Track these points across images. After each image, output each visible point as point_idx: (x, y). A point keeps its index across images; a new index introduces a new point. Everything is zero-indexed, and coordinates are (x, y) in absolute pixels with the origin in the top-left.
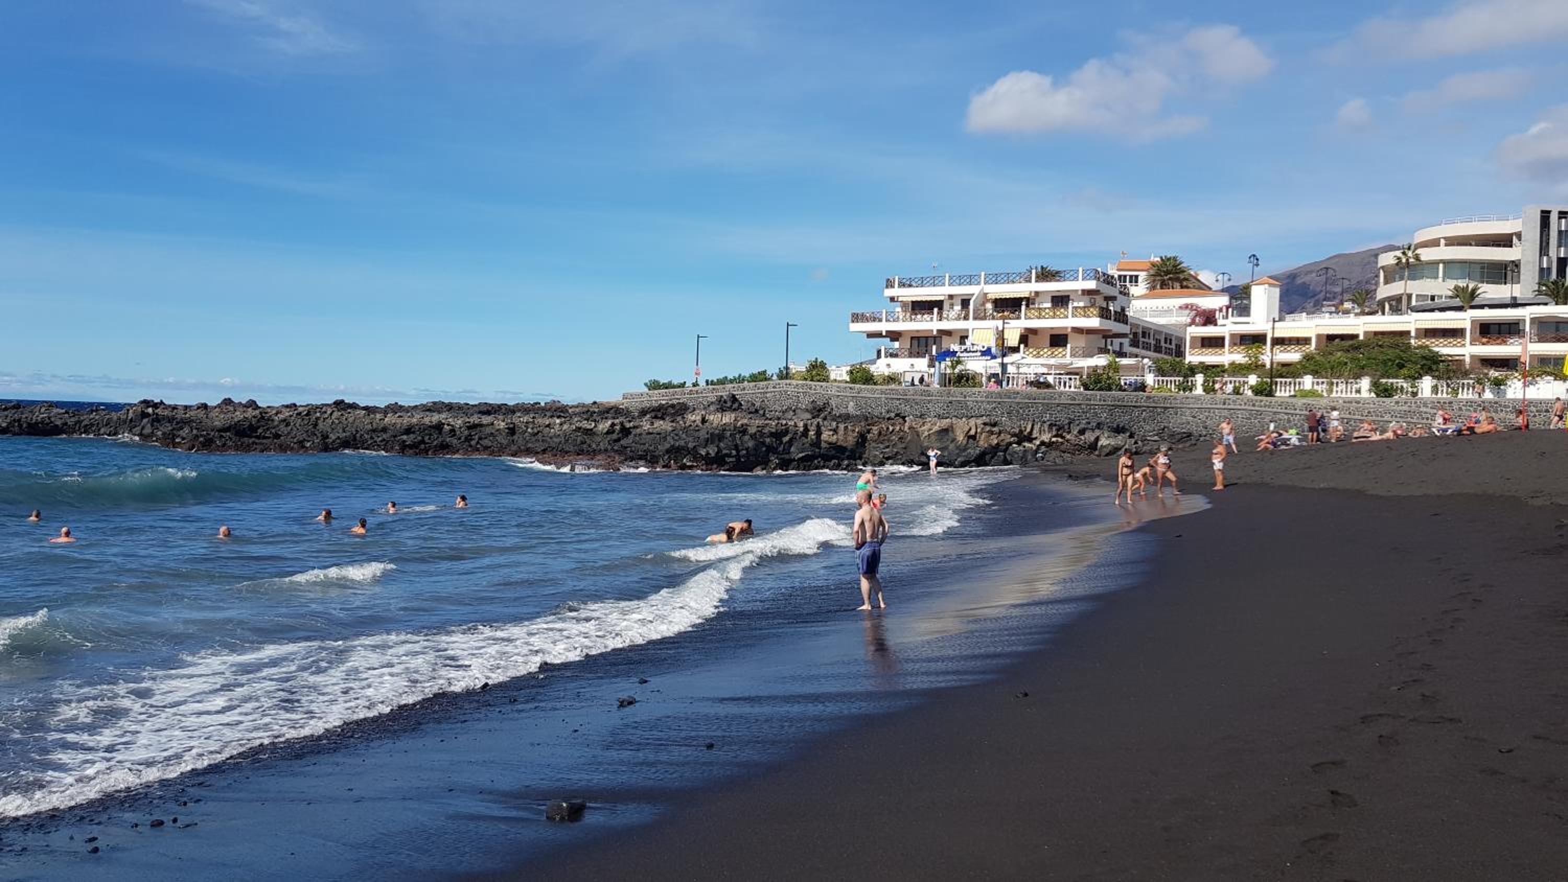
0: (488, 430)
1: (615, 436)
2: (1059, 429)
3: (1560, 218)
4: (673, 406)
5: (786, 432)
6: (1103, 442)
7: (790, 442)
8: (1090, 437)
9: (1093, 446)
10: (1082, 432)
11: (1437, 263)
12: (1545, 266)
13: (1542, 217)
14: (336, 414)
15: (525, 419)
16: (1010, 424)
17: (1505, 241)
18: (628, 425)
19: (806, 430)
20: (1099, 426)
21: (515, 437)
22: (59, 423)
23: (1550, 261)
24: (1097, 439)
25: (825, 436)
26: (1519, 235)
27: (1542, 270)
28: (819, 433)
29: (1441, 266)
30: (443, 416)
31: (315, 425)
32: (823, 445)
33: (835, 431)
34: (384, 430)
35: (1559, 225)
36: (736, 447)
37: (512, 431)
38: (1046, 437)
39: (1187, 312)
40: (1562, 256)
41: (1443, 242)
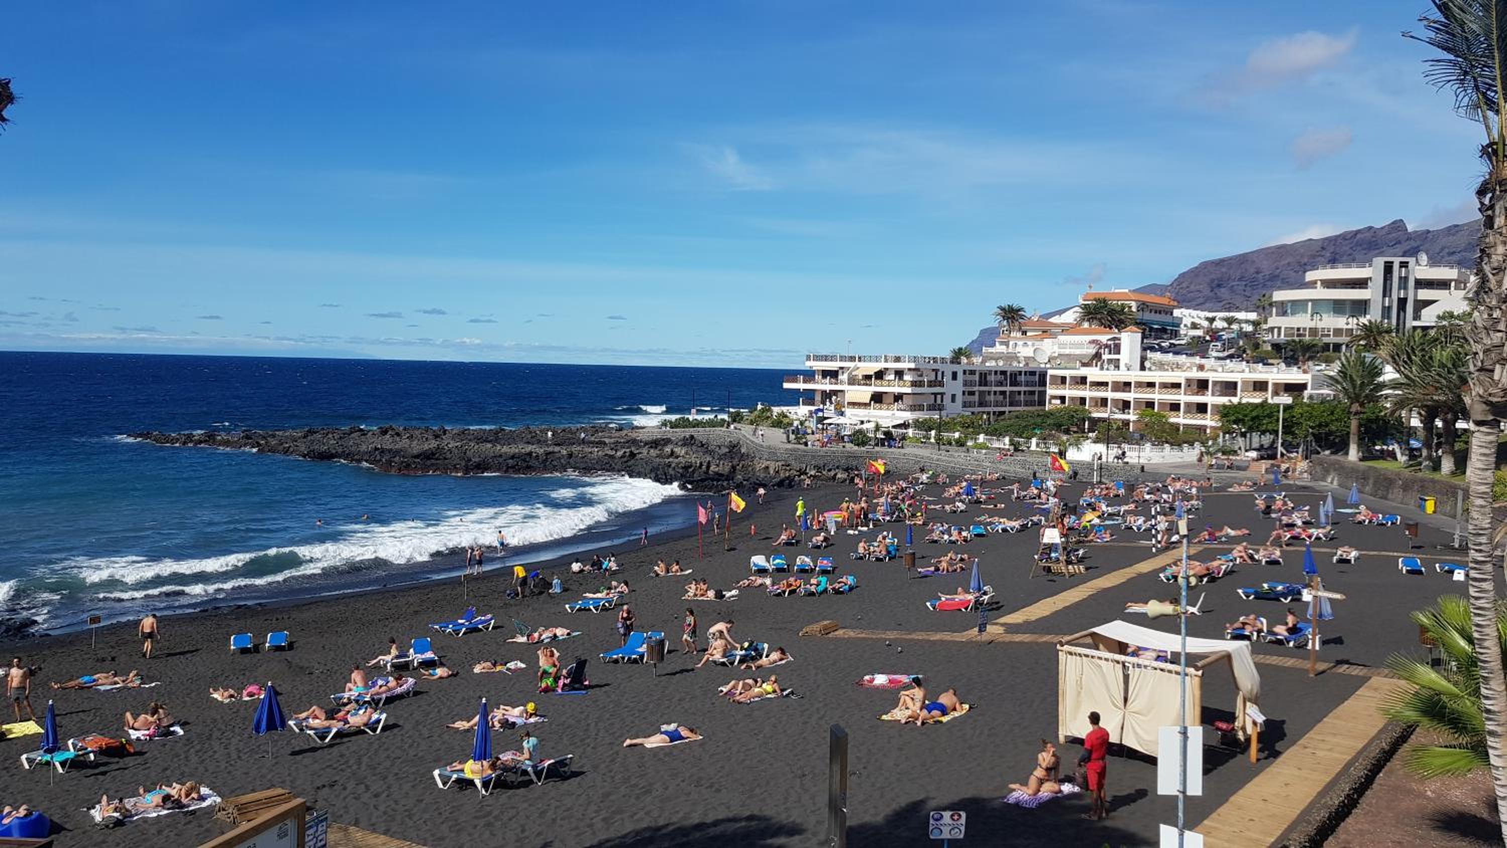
0: (557, 455)
1: (625, 459)
2: (818, 468)
3: (1401, 267)
4: (663, 440)
5: (690, 467)
6: (839, 476)
7: (693, 472)
8: (832, 473)
9: (834, 477)
10: (830, 470)
11: (1307, 301)
12: (1387, 305)
13: (1385, 267)
14: (476, 447)
15: (579, 448)
16: (796, 465)
17: (1362, 283)
18: (636, 452)
19: (701, 464)
20: (838, 467)
21: (571, 461)
22: (334, 451)
23: (1391, 302)
24: (836, 475)
25: (713, 468)
26: (1370, 278)
27: (1384, 307)
28: (708, 467)
29: (1310, 304)
30: (534, 447)
31: (465, 453)
32: (710, 472)
33: (718, 465)
34: (501, 456)
35: (1400, 272)
36: (665, 474)
37: (570, 455)
38: (813, 473)
39: (1093, 345)
40: (1402, 296)
41: (1319, 283)
